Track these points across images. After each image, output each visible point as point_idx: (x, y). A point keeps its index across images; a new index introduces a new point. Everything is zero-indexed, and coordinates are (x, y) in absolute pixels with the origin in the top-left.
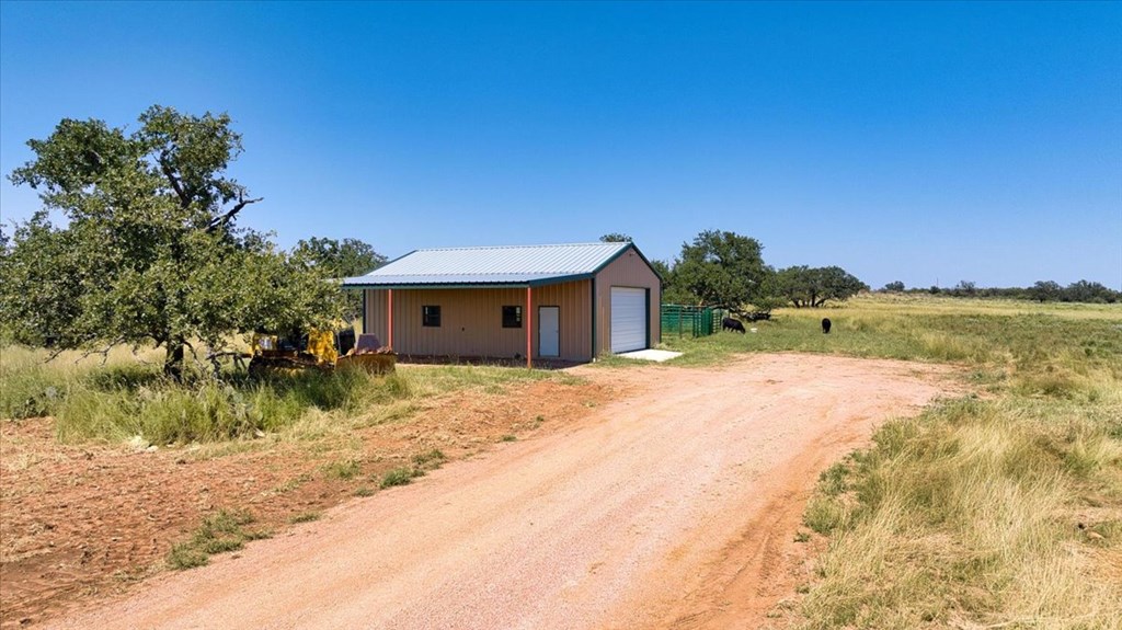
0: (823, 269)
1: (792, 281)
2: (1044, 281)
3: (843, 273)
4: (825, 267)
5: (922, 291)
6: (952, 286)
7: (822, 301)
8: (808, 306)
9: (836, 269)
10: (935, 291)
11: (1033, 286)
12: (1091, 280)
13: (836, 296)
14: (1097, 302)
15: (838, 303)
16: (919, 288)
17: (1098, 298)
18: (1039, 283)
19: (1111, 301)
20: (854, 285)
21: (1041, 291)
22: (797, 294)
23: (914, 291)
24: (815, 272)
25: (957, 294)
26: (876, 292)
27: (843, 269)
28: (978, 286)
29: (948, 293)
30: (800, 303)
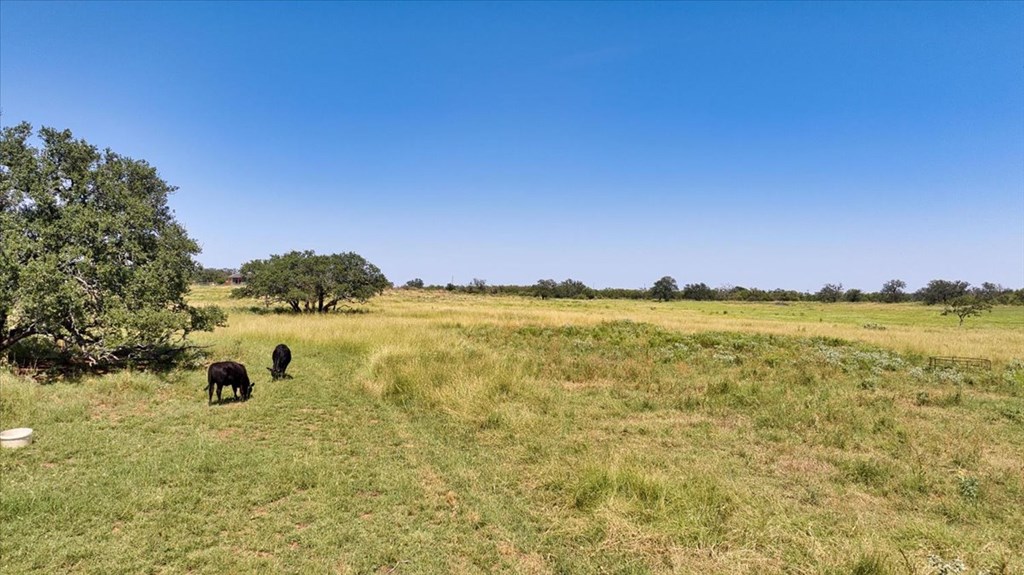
0: (335, 256)
1: (287, 272)
2: (545, 280)
3: (363, 262)
4: (338, 253)
5: (439, 288)
6: (466, 284)
7: (334, 303)
8: (312, 311)
9: (352, 256)
10: (450, 288)
11: (536, 284)
12: (575, 279)
13: (353, 295)
14: (581, 298)
15: (356, 304)
16: (436, 285)
17: (581, 295)
18: (542, 282)
19: (591, 297)
20: (377, 280)
21: (542, 288)
22: (295, 292)
23: (432, 288)
24: (324, 260)
25: (470, 290)
26: (398, 288)
27: (363, 257)
28: (488, 284)
29: (463, 290)
30: (301, 305)
